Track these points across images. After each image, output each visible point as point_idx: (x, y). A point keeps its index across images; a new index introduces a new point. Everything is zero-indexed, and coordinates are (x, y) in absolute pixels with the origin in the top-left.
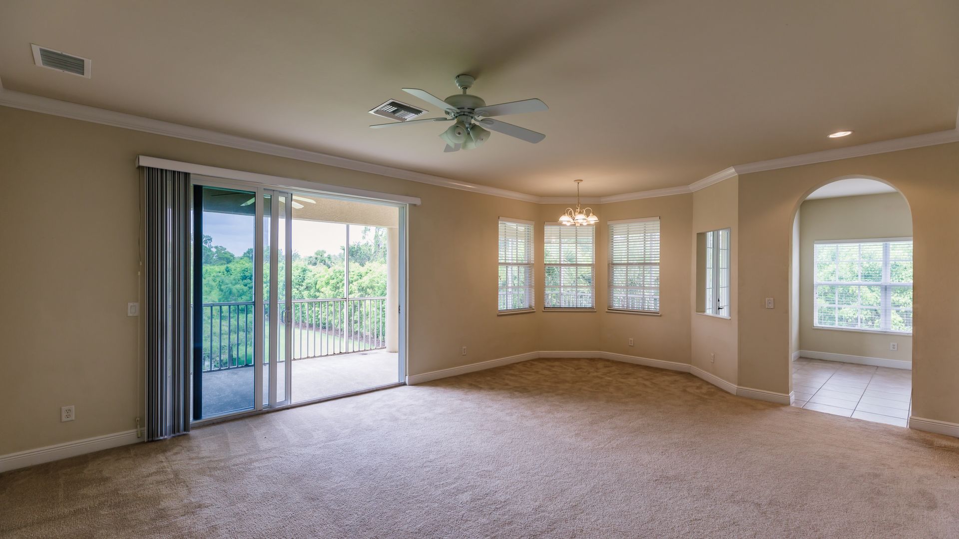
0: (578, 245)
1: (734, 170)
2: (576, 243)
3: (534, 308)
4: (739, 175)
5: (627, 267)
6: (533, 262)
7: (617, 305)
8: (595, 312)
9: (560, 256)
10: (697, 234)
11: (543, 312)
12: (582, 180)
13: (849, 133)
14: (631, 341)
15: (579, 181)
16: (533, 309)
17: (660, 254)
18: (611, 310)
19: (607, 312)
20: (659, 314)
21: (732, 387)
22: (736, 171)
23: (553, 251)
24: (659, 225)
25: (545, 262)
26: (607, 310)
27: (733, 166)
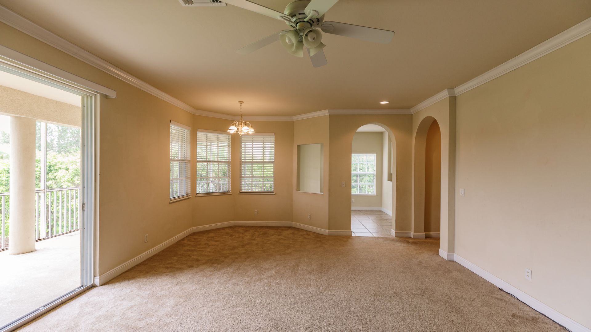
0: (219, 148)
1: (328, 112)
2: (218, 146)
3: (190, 194)
4: (329, 115)
5: (252, 165)
6: (190, 159)
7: (245, 188)
8: (231, 194)
9: (207, 155)
10: (298, 145)
11: (196, 197)
12: (244, 102)
13: (388, 102)
14: (256, 212)
15: (242, 103)
16: (189, 196)
17: (275, 156)
18: (242, 193)
19: (239, 194)
20: (274, 193)
21: (325, 231)
22: (329, 112)
23: (202, 152)
24: (274, 138)
25: (198, 159)
26: (239, 193)
27: (328, 109)
